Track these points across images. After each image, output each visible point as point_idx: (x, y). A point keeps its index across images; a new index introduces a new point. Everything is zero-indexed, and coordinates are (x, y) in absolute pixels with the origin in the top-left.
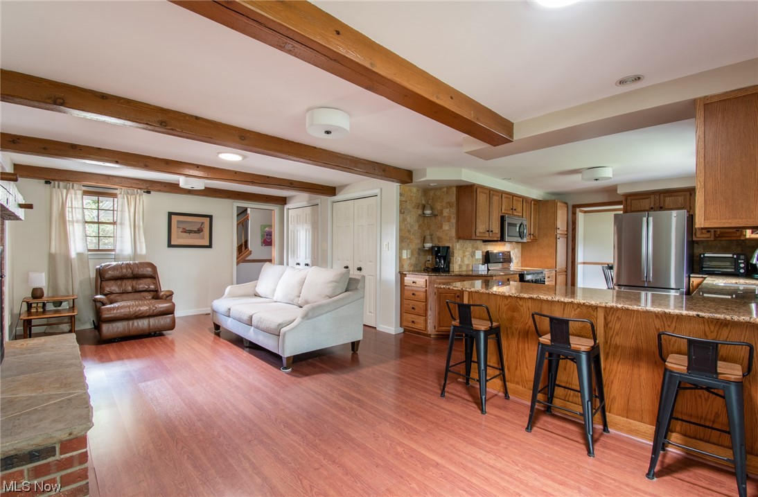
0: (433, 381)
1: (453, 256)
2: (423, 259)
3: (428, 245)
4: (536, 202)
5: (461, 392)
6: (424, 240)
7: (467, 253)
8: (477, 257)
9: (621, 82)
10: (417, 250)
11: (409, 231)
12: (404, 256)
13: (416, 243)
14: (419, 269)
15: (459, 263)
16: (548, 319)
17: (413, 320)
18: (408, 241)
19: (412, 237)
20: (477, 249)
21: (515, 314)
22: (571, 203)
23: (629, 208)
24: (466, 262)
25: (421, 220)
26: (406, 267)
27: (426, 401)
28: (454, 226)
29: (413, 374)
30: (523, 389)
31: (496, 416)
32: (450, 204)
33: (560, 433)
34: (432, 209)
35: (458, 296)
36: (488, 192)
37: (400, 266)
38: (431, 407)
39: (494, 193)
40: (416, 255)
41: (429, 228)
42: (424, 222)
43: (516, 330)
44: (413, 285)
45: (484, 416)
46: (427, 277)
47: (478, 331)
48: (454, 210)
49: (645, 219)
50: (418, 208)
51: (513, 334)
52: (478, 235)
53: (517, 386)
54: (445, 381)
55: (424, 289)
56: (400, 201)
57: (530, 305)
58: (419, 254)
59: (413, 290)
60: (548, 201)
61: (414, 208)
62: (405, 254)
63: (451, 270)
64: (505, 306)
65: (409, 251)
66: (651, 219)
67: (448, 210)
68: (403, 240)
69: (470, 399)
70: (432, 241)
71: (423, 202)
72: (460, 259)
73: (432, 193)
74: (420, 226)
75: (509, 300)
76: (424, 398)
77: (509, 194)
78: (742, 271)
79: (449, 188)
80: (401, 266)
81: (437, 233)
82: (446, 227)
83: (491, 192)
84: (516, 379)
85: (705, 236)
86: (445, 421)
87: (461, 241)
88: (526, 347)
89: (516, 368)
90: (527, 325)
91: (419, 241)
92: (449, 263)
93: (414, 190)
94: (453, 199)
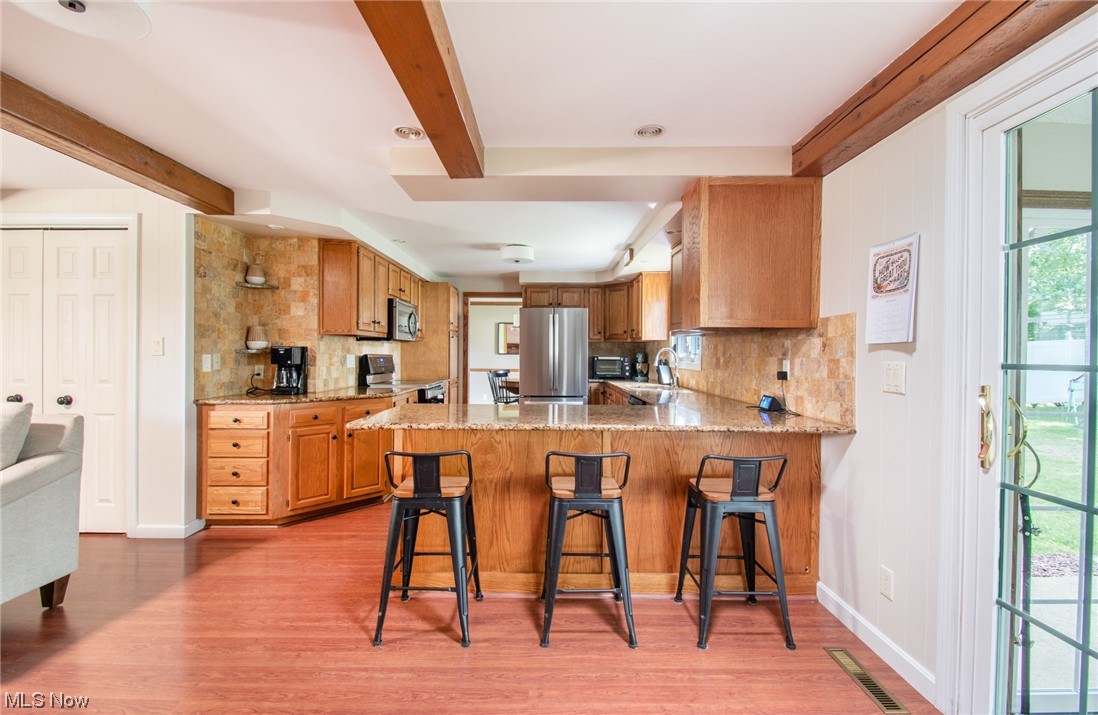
0: (337, 618)
1: (314, 365)
2: (246, 371)
3: (258, 344)
4: (424, 282)
5: (403, 620)
6: (248, 334)
7: (335, 359)
8: (348, 366)
9: (640, 133)
10: (233, 355)
11: (216, 315)
12: (207, 367)
13: (232, 339)
14: (236, 392)
15: (324, 377)
16: (573, 459)
17: (234, 498)
18: (215, 335)
19: (223, 327)
20: (349, 351)
21: (489, 457)
22: (463, 289)
23: (528, 302)
24: (335, 374)
25: (241, 293)
26: (211, 390)
27: (350, 670)
28: (316, 310)
29: (284, 619)
30: (504, 575)
31: (486, 640)
32: (306, 270)
33: (579, 627)
34: (265, 274)
35: (335, 438)
36: (372, 256)
37: (196, 390)
38: (368, 679)
39: (381, 260)
40: (231, 364)
41: (258, 310)
42: (246, 299)
43: (491, 482)
44: (236, 425)
45: (466, 650)
46: (271, 409)
47: (450, 499)
48: (314, 281)
49: (551, 316)
50: (234, 270)
51: (485, 489)
52: (361, 328)
53: (493, 573)
54: (383, 609)
55: (266, 432)
56: (197, 250)
57: (512, 440)
58: (237, 362)
59: (232, 437)
60: (438, 283)
61: (226, 268)
62: (208, 363)
63: (310, 389)
64: (473, 445)
65: (217, 357)
66: (557, 316)
67: (301, 280)
68: (202, 332)
69: (426, 626)
70: (266, 336)
71: (245, 259)
72: (324, 369)
73: (264, 244)
74: (239, 306)
75: (479, 436)
76: (342, 665)
77: (396, 264)
78: (627, 374)
79: (303, 240)
80: (200, 388)
81: (278, 322)
82: (297, 310)
83: (377, 258)
84: (491, 563)
85: (596, 337)
86: (415, 696)
87: (326, 338)
88: (507, 508)
89: (491, 544)
90: (509, 472)
91: (237, 337)
92: (306, 378)
93: (227, 232)
94: (314, 260)
